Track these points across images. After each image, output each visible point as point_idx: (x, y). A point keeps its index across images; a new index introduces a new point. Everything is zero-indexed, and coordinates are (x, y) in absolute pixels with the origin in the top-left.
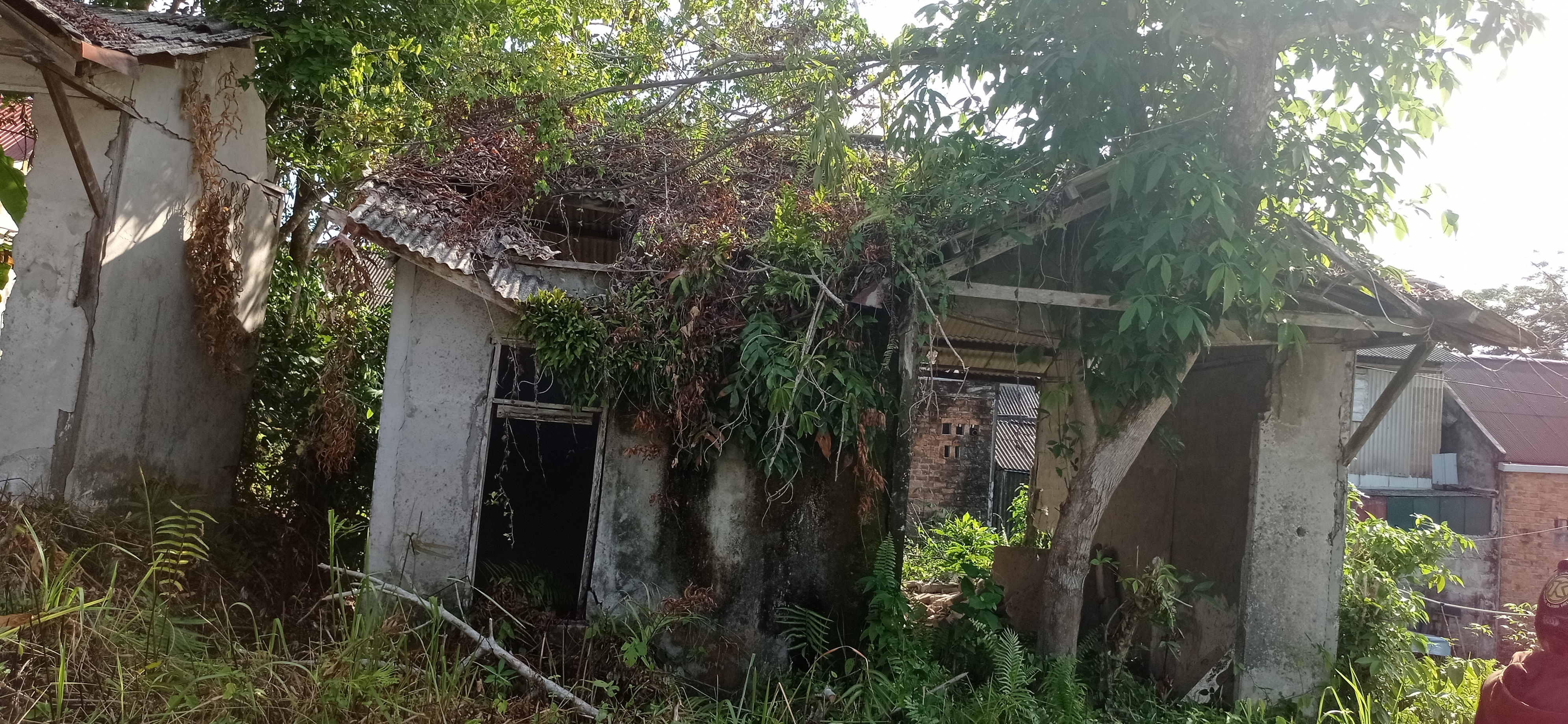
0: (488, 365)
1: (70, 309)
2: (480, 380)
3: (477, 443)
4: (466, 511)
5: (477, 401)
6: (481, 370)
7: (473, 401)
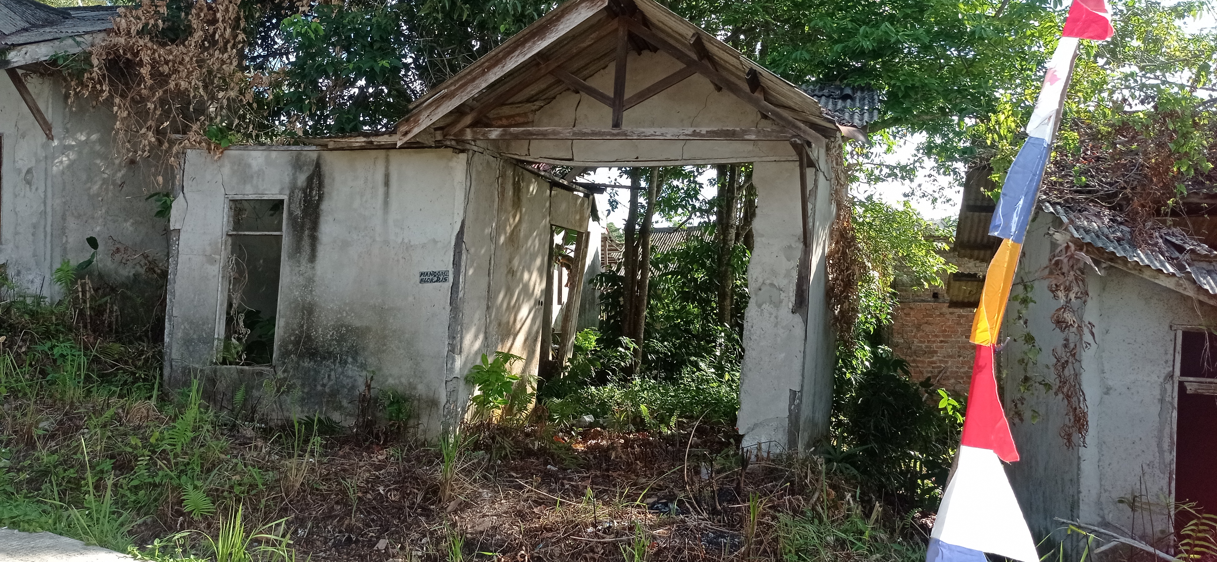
0: (1172, 348)
1: (791, 315)
2: (1166, 362)
3: (1168, 416)
4: (1164, 473)
5: (1165, 379)
6: (1166, 354)
7: (1161, 380)
